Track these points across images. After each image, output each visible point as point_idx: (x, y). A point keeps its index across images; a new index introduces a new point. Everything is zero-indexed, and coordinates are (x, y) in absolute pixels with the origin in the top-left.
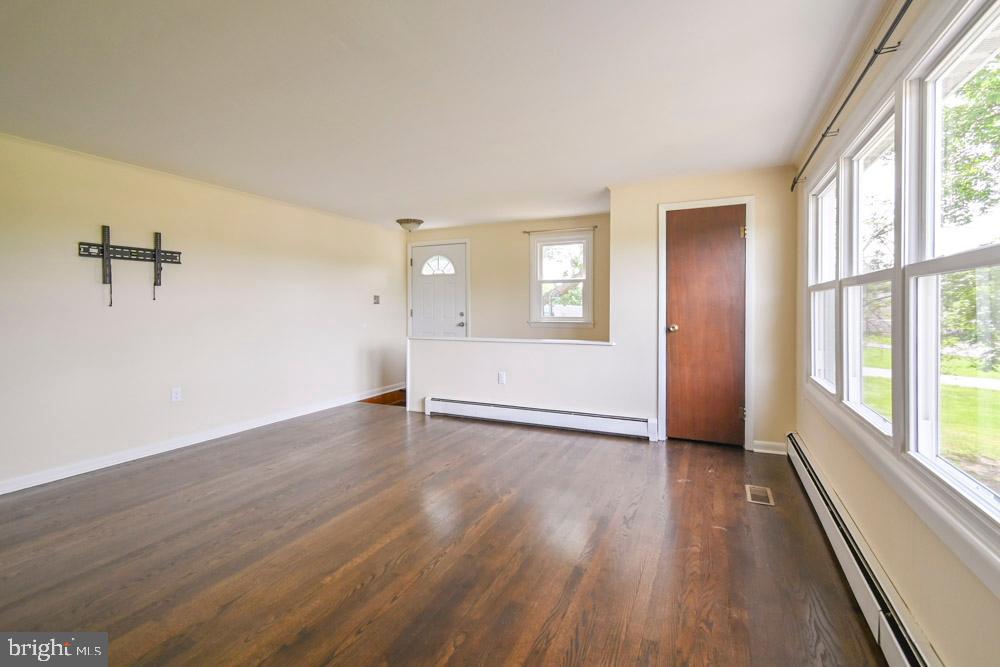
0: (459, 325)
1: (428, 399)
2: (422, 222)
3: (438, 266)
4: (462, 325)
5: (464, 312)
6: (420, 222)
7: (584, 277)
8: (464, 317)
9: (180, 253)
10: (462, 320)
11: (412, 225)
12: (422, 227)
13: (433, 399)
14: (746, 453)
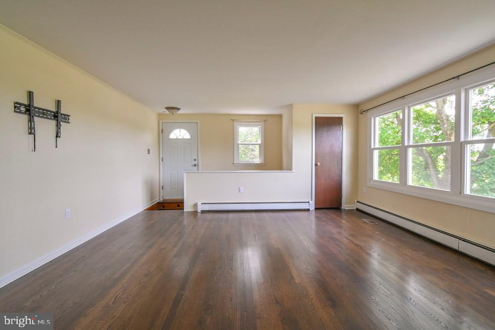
0: (193, 166)
1: (199, 204)
2: (180, 109)
3: (180, 134)
4: (195, 165)
5: (197, 159)
6: (178, 109)
7: (260, 142)
8: (197, 161)
9: (69, 116)
10: (196, 163)
11: (175, 110)
12: (179, 112)
13: (202, 204)
14: (343, 210)
